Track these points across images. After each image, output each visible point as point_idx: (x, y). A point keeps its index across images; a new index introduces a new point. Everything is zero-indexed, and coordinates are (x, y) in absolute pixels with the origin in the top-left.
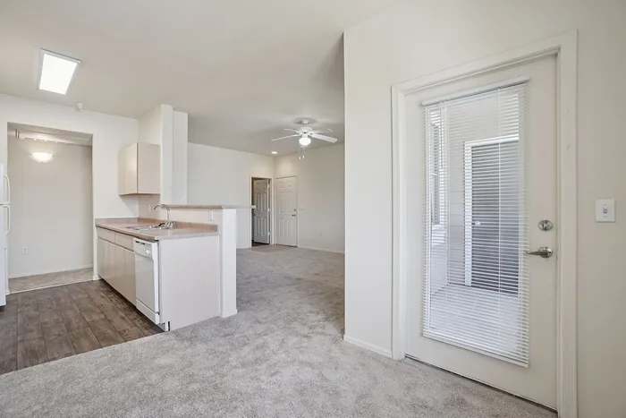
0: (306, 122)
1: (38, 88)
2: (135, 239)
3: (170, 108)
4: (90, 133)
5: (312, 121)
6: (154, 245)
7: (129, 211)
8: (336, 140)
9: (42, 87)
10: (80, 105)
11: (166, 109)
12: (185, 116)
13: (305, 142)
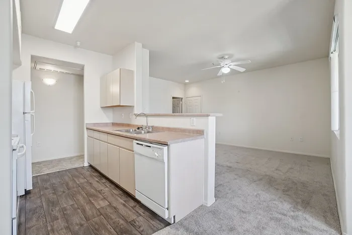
0: (226, 57)
1: (53, 27)
2: (134, 141)
3: (140, 45)
4: (82, 63)
5: (230, 56)
6: (165, 148)
7: (106, 118)
8: (244, 70)
9: (57, 27)
10: (79, 43)
11: (138, 45)
12: (148, 51)
13: (226, 70)
